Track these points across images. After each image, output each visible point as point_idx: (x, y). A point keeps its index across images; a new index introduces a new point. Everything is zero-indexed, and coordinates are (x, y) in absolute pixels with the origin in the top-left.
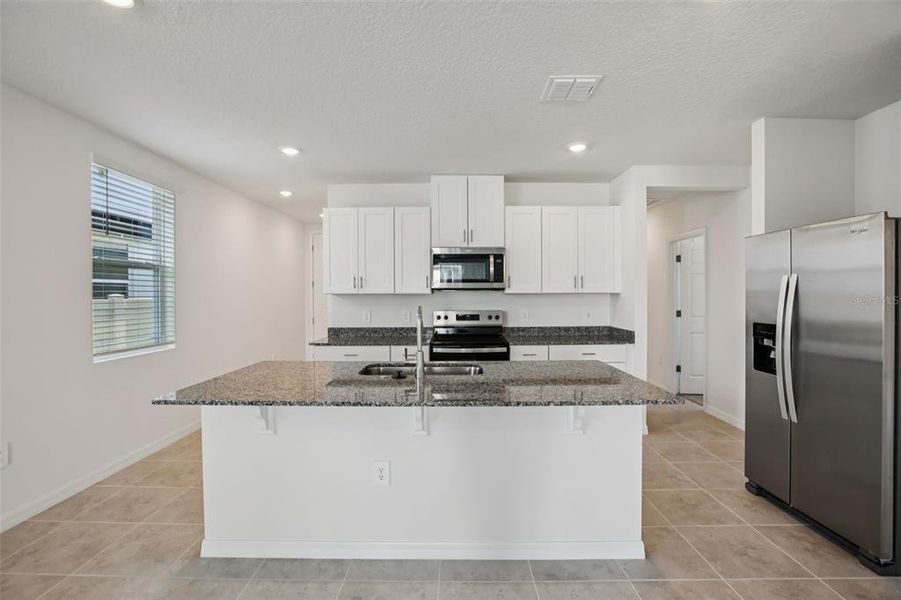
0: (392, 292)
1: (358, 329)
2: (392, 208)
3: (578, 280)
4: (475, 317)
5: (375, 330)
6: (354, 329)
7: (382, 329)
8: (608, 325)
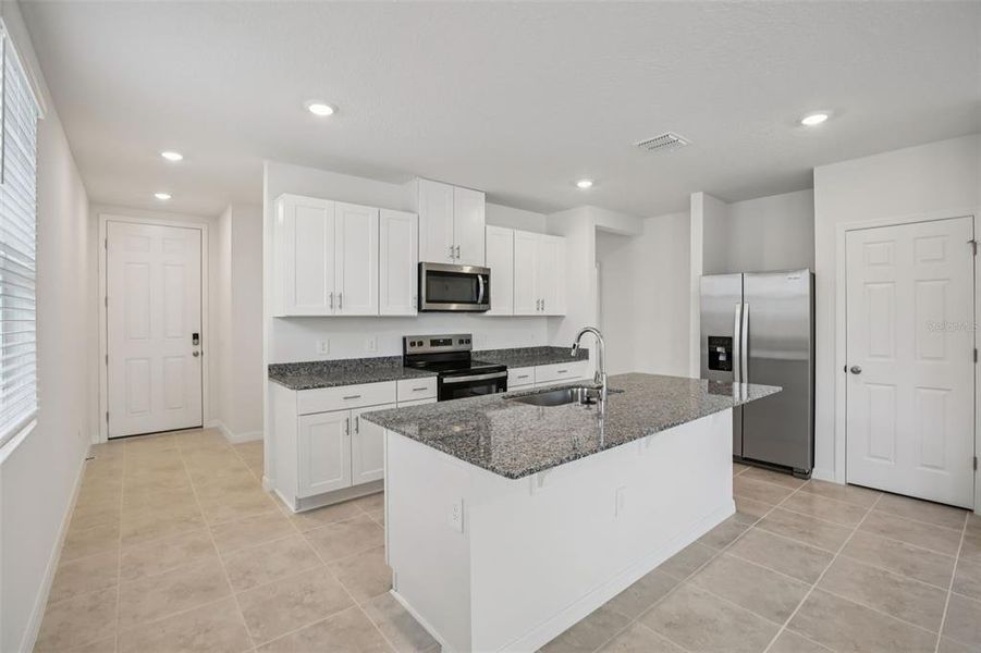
0: (377, 314)
1: (313, 363)
2: (377, 209)
3: (541, 304)
4: (448, 342)
5: (335, 364)
6: (306, 364)
7: (344, 361)
8: (546, 344)
